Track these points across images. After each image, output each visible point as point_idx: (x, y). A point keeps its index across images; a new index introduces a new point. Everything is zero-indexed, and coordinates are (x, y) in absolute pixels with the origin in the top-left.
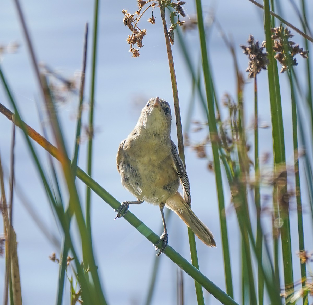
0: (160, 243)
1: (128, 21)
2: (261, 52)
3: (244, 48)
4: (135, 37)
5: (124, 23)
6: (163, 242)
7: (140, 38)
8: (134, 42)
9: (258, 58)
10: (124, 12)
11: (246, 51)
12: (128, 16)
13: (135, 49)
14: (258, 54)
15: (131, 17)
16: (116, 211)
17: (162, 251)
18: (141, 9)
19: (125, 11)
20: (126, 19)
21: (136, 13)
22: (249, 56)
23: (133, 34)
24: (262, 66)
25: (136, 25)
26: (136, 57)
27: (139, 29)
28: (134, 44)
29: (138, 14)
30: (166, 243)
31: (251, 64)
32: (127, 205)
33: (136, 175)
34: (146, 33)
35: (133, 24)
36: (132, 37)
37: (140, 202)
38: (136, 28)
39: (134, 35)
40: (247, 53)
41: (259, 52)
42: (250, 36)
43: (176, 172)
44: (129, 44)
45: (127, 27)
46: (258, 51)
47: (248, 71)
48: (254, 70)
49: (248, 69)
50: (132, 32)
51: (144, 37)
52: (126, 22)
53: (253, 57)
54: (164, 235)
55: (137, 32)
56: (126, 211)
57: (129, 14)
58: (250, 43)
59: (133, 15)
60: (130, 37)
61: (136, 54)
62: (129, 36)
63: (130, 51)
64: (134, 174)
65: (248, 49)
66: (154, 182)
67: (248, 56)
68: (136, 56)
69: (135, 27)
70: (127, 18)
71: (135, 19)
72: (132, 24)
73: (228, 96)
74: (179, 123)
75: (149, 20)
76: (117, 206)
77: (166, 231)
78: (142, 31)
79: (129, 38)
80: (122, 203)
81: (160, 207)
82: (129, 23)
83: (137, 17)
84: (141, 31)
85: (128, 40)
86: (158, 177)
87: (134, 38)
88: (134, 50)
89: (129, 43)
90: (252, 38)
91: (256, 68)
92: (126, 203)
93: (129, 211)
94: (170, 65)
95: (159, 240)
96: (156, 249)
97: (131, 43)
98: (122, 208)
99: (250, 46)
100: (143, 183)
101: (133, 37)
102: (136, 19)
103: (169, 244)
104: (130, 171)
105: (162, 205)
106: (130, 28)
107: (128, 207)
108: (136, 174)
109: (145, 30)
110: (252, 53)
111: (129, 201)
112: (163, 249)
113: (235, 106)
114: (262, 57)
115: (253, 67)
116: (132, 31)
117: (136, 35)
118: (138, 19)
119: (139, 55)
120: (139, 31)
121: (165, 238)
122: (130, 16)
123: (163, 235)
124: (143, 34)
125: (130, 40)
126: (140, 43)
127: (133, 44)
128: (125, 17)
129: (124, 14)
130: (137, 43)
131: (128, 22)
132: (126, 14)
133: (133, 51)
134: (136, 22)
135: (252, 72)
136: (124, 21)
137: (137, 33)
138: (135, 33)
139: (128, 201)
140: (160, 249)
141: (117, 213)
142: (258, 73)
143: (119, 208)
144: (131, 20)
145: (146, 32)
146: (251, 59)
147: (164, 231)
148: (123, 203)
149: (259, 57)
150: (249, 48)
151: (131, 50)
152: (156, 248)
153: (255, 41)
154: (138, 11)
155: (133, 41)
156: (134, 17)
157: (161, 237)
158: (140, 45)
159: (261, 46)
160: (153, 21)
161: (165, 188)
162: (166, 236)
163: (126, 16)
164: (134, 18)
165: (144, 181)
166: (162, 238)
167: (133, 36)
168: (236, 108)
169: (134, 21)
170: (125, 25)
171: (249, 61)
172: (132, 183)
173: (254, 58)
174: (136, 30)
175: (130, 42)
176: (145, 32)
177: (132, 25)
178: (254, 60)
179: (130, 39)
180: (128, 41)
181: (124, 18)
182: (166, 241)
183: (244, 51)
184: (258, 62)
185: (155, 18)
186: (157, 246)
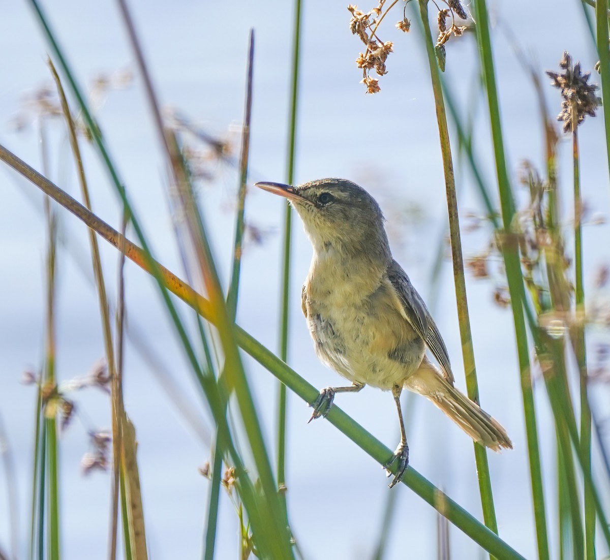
0: (395, 463)
1: (359, 26)
2: (585, 84)
3: (553, 76)
4: (372, 56)
5: (351, 30)
6: (400, 461)
7: (381, 57)
8: (370, 65)
9: (579, 94)
10: (351, 10)
11: (556, 81)
12: (359, 17)
13: (372, 79)
14: (580, 88)
15: (364, 18)
16: (311, 405)
17: (398, 478)
18: (382, 4)
19: (354, 7)
20: (355, 23)
21: (374, 11)
22: (563, 92)
23: (368, 50)
24: (587, 109)
25: (373, 32)
26: (373, 93)
27: (380, 41)
28: (369, 68)
29: (378, 13)
30: (404, 463)
31: (566, 106)
32: (330, 394)
33: (334, 334)
34: (392, 48)
35: (368, 31)
36: (366, 56)
37: (357, 388)
38: (374, 39)
39: (371, 52)
40: (558, 85)
41: (581, 84)
42: (563, 54)
43: (408, 323)
44: (360, 69)
45: (357, 36)
46: (579, 82)
47: (561, 119)
48: (572, 117)
49: (560, 115)
50: (367, 47)
51: (388, 55)
52: (355, 27)
53: (569, 92)
54: (401, 447)
55: (375, 46)
56: (329, 406)
57: (360, 12)
58: (564, 66)
59: (368, 14)
60: (362, 56)
61: (374, 87)
62: (360, 54)
63: (362, 81)
64: (329, 332)
65: (559, 78)
66: (367, 344)
67: (560, 91)
68: (374, 91)
69: (371, 37)
70: (357, 21)
71: (372, 22)
72: (365, 31)
73: (527, 165)
74: (453, 217)
75: (398, 25)
76: (312, 396)
77: (405, 440)
78: (385, 44)
79: (361, 58)
80: (321, 392)
81: (394, 394)
82: (361, 29)
83: (376, 19)
84: (383, 44)
85: (359, 61)
86: (371, 333)
87: (370, 57)
88: (370, 81)
89: (361, 67)
90: (568, 58)
91: (576, 113)
92: (329, 390)
93: (334, 406)
94: (437, 109)
95: (393, 457)
96: (388, 474)
97: (365, 66)
98: (322, 399)
99: (564, 72)
100: (349, 348)
101: (368, 57)
102: (375, 22)
103: (411, 464)
104: (322, 328)
105: (397, 388)
106: (362, 38)
107: (332, 397)
108: (333, 332)
109: (390, 43)
110: (567, 86)
111: (334, 386)
112: (400, 473)
113: (540, 184)
114: (586, 93)
115: (569, 112)
116: (366, 44)
117: (374, 53)
118: (378, 22)
119: (378, 89)
120: (380, 45)
121: (403, 452)
122: (363, 16)
123: (399, 447)
124: (387, 50)
125: (363, 62)
126: (382, 67)
127: (367, 70)
128: (353, 18)
129: (350, 13)
130: (375, 66)
131: (359, 28)
132: (355, 13)
133: (368, 81)
134: (373, 27)
135: (568, 121)
136: (351, 26)
137: (376, 48)
138: (371, 49)
139: (332, 387)
140: (394, 474)
141: (312, 410)
142: (580, 122)
143: (315, 401)
144: (365, 23)
145: (393, 45)
146: (566, 97)
147: (401, 441)
148: (323, 391)
149: (582, 93)
150: (562, 76)
151: (365, 81)
152: (387, 472)
153: (574, 64)
154: (378, 7)
155: (369, 63)
156: (370, 18)
157: (396, 453)
158: (382, 71)
159: (584, 72)
160: (405, 26)
161: (392, 355)
162: (405, 449)
163: (355, 17)
164: (371, 20)
165: (349, 344)
166: (399, 454)
167: (369, 54)
168: (541, 187)
169: (369, 26)
170: (354, 33)
171: (564, 101)
172: (331, 351)
173: (573, 94)
174: (374, 43)
175: (363, 65)
176: (391, 46)
177: (366, 33)
178: (573, 99)
179: (362, 60)
180: (359, 63)
181: (351, 19)
182: (405, 458)
183: (553, 83)
184: (580, 102)
185: (408, 20)
186: (389, 469)
